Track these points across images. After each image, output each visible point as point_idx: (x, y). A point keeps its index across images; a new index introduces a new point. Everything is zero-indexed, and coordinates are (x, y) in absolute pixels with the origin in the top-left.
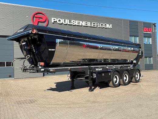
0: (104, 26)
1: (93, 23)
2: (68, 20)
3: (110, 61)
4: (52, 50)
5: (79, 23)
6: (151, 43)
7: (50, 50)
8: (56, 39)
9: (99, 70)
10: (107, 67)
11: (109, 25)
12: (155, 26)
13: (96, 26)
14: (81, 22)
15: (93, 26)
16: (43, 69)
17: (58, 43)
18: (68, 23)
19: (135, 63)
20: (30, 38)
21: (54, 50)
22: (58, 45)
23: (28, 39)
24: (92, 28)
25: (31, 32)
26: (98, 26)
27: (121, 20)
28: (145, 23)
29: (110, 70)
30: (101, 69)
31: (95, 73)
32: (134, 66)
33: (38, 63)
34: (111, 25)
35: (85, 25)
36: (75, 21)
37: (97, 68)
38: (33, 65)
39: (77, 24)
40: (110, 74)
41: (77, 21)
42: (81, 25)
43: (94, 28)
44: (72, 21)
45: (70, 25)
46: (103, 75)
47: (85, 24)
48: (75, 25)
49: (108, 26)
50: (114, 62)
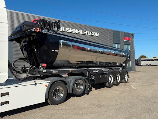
0: (93, 34)
1: (84, 31)
2: (63, 28)
3: (104, 64)
4: (56, 51)
5: (72, 31)
6: (130, 50)
7: (53, 51)
8: (60, 40)
9: (96, 72)
10: (103, 70)
11: (98, 33)
12: (133, 36)
13: (87, 34)
14: (74, 30)
15: (84, 34)
16: (45, 71)
17: (62, 44)
18: (63, 31)
19: (124, 66)
20: (32, 39)
21: (57, 51)
22: (61, 46)
23: (30, 39)
24: (83, 35)
25: (34, 30)
26: (89, 34)
27: (107, 30)
28: (125, 33)
29: (106, 72)
30: (98, 71)
31: (93, 75)
32: (122, 69)
33: (40, 64)
34: (99, 33)
35: (78, 33)
36: (69, 29)
37: (94, 70)
38: (34, 67)
39: (71, 32)
40: (106, 76)
41: (71, 29)
42: (74, 32)
43: (85, 36)
44: (67, 29)
45: (65, 32)
46: (101, 77)
47: (78, 31)
48: (69, 32)
49: (96, 34)
50: (107, 65)
